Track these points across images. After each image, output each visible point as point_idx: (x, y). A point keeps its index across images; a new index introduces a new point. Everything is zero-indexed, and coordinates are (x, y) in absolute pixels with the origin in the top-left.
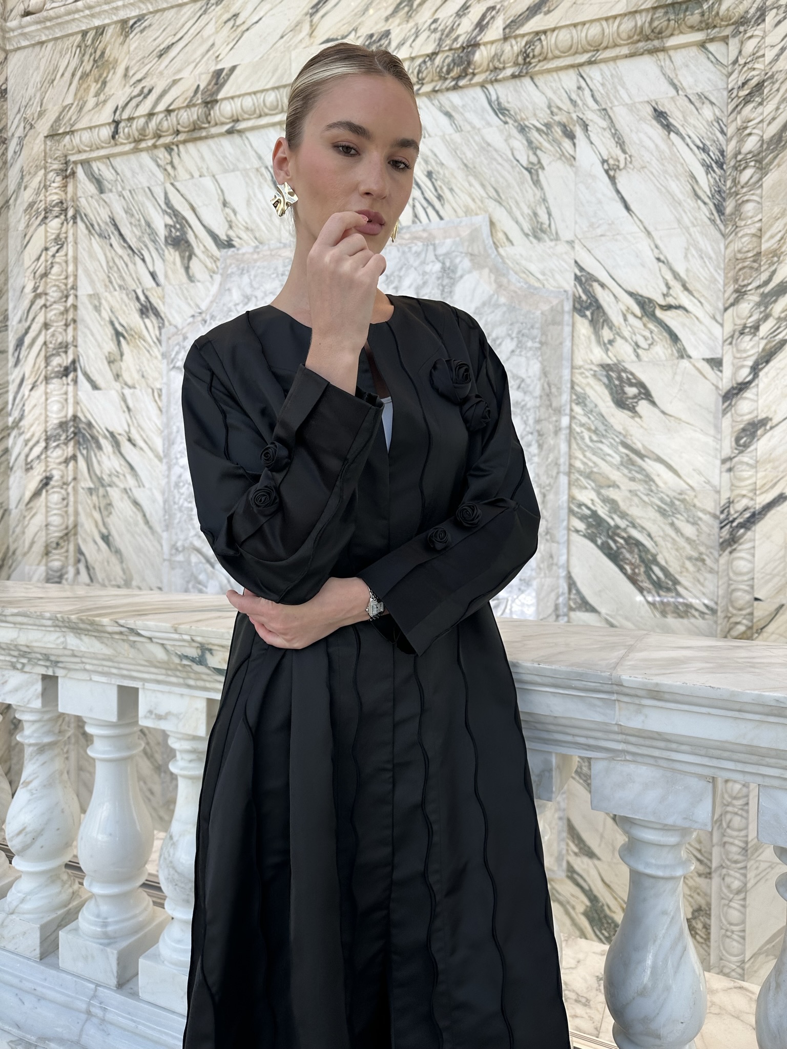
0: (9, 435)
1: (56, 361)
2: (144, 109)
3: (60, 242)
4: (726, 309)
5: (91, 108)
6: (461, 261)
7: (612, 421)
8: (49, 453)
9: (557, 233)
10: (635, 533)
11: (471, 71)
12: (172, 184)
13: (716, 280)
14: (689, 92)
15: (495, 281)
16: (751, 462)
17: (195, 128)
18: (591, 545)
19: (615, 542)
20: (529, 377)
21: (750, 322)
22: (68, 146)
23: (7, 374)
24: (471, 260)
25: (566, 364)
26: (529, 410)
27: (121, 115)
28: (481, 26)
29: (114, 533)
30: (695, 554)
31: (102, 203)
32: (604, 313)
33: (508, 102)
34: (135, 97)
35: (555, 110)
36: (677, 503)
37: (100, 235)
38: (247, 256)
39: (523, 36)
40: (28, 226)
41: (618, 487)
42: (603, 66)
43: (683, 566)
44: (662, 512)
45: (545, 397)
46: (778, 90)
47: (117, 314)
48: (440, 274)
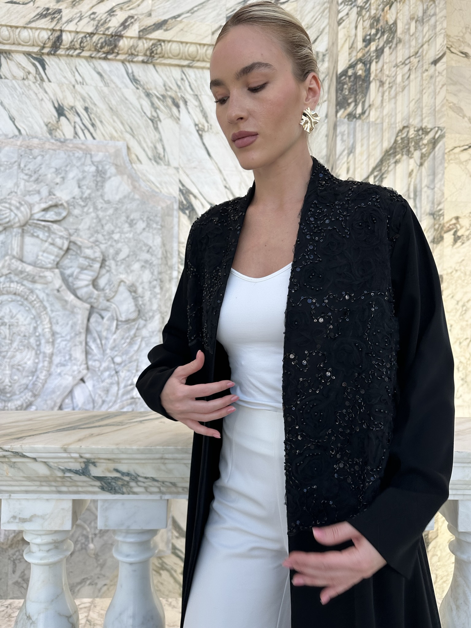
6: (109, 168)
9: (168, 162)
11: (116, 51)
15: (132, 184)
20: (155, 246)
24: (116, 169)
25: (175, 240)
28: (124, 25)
33: (139, 77)
35: (168, 88)
39: (151, 39)
42: (196, 70)
45: (164, 259)
48: (95, 174)
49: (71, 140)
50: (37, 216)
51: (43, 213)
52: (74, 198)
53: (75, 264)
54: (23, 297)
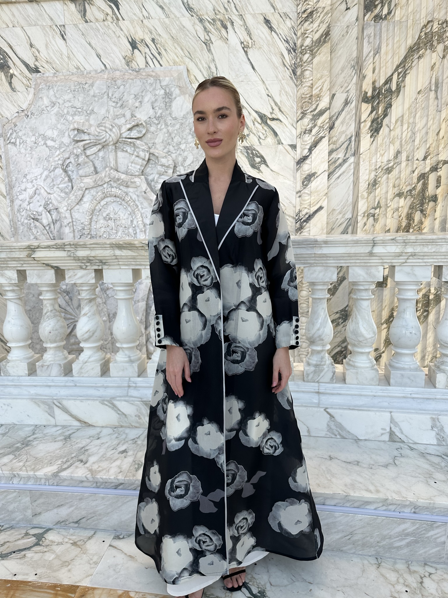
4: (298, 121)
6: (174, 90)
13: (293, 107)
14: (280, 11)
16: (309, 192)
21: (308, 128)
24: (180, 90)
33: (193, 5)
35: (217, 12)
38: (50, 79)
46: (319, 17)
48: (164, 96)
49: (144, 69)
50: (124, 135)
51: (129, 132)
52: (150, 118)
53: (155, 171)
54: (121, 198)
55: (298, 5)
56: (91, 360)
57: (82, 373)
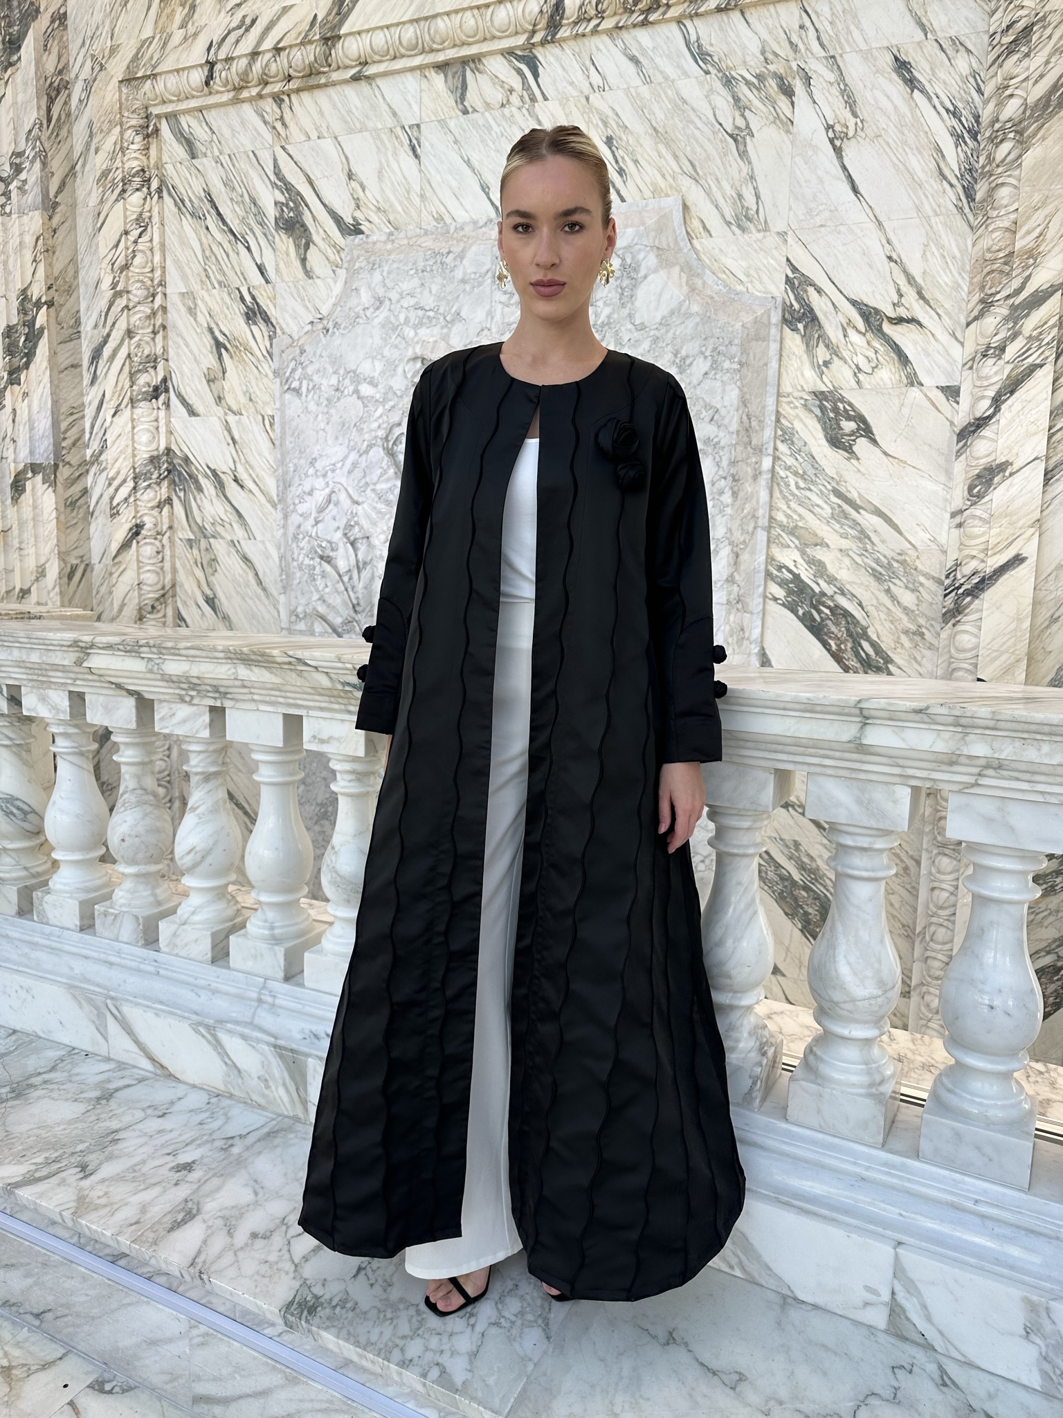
0: (87, 471)
1: (143, 379)
2: (246, 46)
3: (143, 223)
4: (968, 324)
5: (177, 43)
6: (645, 258)
7: (823, 462)
8: (138, 494)
9: (766, 222)
10: (843, 602)
12: (283, 147)
13: (959, 286)
14: (940, 35)
15: (687, 283)
16: (985, 516)
17: (312, 72)
18: (792, 616)
19: (819, 612)
20: (725, 406)
21: (995, 341)
22: (149, 95)
23: (82, 395)
24: (658, 256)
25: (772, 390)
26: (723, 448)
27: (216, 54)
29: (220, 594)
30: (913, 628)
31: (193, 171)
32: (820, 326)
33: (712, 45)
34: (234, 29)
35: (770, 56)
36: (895, 565)
37: (193, 215)
38: (378, 246)
40: (102, 202)
41: (828, 546)
43: (898, 641)
44: (878, 577)
45: (742, 433)
46: (1050, 37)
47: (217, 319)
55: (994, 12)
56: (197, 918)
57: (175, 946)
